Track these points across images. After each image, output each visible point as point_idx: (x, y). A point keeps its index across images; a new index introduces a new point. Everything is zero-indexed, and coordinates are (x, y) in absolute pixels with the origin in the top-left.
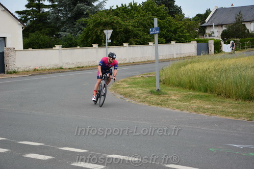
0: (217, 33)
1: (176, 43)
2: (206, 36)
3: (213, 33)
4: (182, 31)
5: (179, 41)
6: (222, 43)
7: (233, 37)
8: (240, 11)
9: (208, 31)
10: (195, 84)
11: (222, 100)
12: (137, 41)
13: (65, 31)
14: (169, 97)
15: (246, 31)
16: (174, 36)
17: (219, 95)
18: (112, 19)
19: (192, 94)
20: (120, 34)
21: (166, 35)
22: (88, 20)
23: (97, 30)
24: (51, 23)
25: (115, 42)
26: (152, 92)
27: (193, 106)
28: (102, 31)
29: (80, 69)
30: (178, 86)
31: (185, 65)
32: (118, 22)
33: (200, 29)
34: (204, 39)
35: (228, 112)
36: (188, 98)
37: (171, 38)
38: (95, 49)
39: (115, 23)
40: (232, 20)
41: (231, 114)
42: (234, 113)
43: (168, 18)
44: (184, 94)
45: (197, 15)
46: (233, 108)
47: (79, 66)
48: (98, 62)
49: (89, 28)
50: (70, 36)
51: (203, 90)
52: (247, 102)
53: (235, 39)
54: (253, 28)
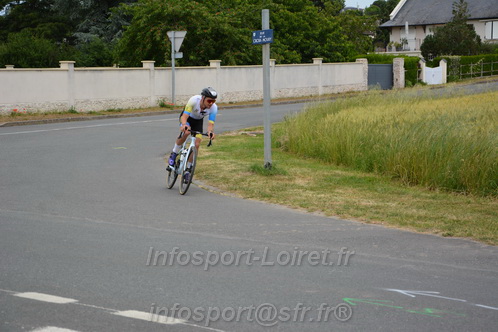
0: (414, 42)
1: (324, 62)
2: (390, 48)
3: (406, 42)
4: (337, 37)
5: (329, 58)
6: (423, 64)
7: (446, 52)
9: (394, 38)
10: (350, 154)
11: (400, 190)
12: (239, 57)
13: (87, 31)
14: (290, 180)
15: (474, 40)
16: (319, 47)
17: (397, 177)
18: (187, 7)
19: (339, 175)
20: (203, 41)
21: (303, 45)
22: (135, 9)
23: (155, 30)
24: (57, 11)
25: (192, 57)
26: (255, 170)
27: (336, 200)
28: (164, 33)
29: (113, 113)
30: (314, 157)
31: (336, 110)
32: (199, 15)
33: (378, 33)
34: (385, 56)
35: (407, 216)
36: (329, 184)
37: (313, 52)
38: (147, 72)
39: (194, 17)
40: (445, 15)
41: (411, 220)
42: (420, 218)
43: (307, 7)
44: (324, 175)
45: (375, 3)
46: (419, 208)
47: (112, 107)
48: (153, 101)
49: (138, 25)
50: (99, 41)
51: (364, 166)
52: (451, 195)
53: (450, 57)
54: (491, 32)
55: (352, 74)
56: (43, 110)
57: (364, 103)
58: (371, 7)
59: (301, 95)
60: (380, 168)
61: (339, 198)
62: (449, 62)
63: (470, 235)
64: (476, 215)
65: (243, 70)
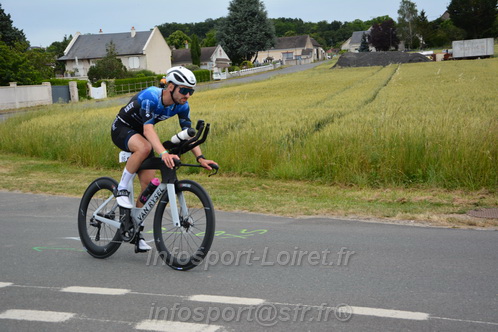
0: (82, 71)
1: (18, 85)
2: (67, 75)
3: (77, 70)
4: (26, 68)
5: (22, 82)
6: (90, 86)
7: (105, 77)
8: (112, 39)
9: (69, 68)
10: (39, 148)
11: (76, 171)
15: (123, 69)
16: (13, 74)
17: (74, 162)
19: (32, 164)
27: (30, 181)
30: (14, 152)
31: (29, 119)
33: (57, 64)
34: (63, 80)
36: (25, 171)
37: (9, 77)
40: (101, 52)
44: (21, 165)
45: (53, 44)
51: (51, 156)
53: (108, 80)
54: (132, 64)
55: (41, 93)
57: (49, 113)
58: (51, 46)
59: (2, 109)
60: (62, 157)
61: (33, 180)
62: (107, 83)
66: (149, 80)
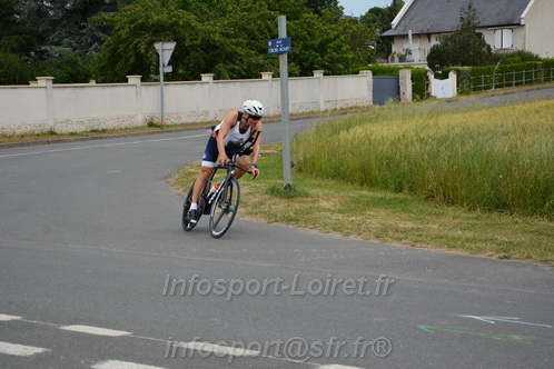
0: (418, 53)
1: (325, 74)
2: (393, 60)
3: (409, 52)
4: (339, 47)
5: (331, 70)
6: (431, 76)
7: (455, 62)
8: (470, 1)
9: (397, 48)
10: (375, 172)
11: (437, 210)
12: (233, 70)
13: (58, 44)
14: (314, 202)
15: (485, 49)
16: (319, 58)
17: (430, 197)
18: (174, 16)
19: (366, 196)
20: (193, 52)
21: (302, 57)
22: (116, 18)
23: (139, 42)
24: (24, 22)
25: (181, 71)
26: (273, 192)
27: (370, 223)
28: (150, 45)
29: (97, 134)
30: (333, 177)
31: (348, 127)
32: (187, 25)
33: (378, 42)
34: (389, 67)
35: (453, 238)
37: (312, 64)
38: (134, 88)
39: (182, 27)
40: (451, 22)
41: (459, 242)
42: (467, 240)
43: (305, 15)
44: (350, 197)
45: (371, 11)
46: (463, 229)
47: (96, 128)
48: (140, 120)
49: (120, 36)
50: (72, 55)
51: (392, 186)
52: (494, 215)
53: (460, 68)
54: (500, 41)
55: (356, 88)
56: (19, 132)
58: (367, 15)
59: (301, 111)
60: (411, 190)
61: (374, 221)
62: (458, 73)
63: (529, 257)
64: (529, 236)
65: (238, 84)
66: (528, 67)
